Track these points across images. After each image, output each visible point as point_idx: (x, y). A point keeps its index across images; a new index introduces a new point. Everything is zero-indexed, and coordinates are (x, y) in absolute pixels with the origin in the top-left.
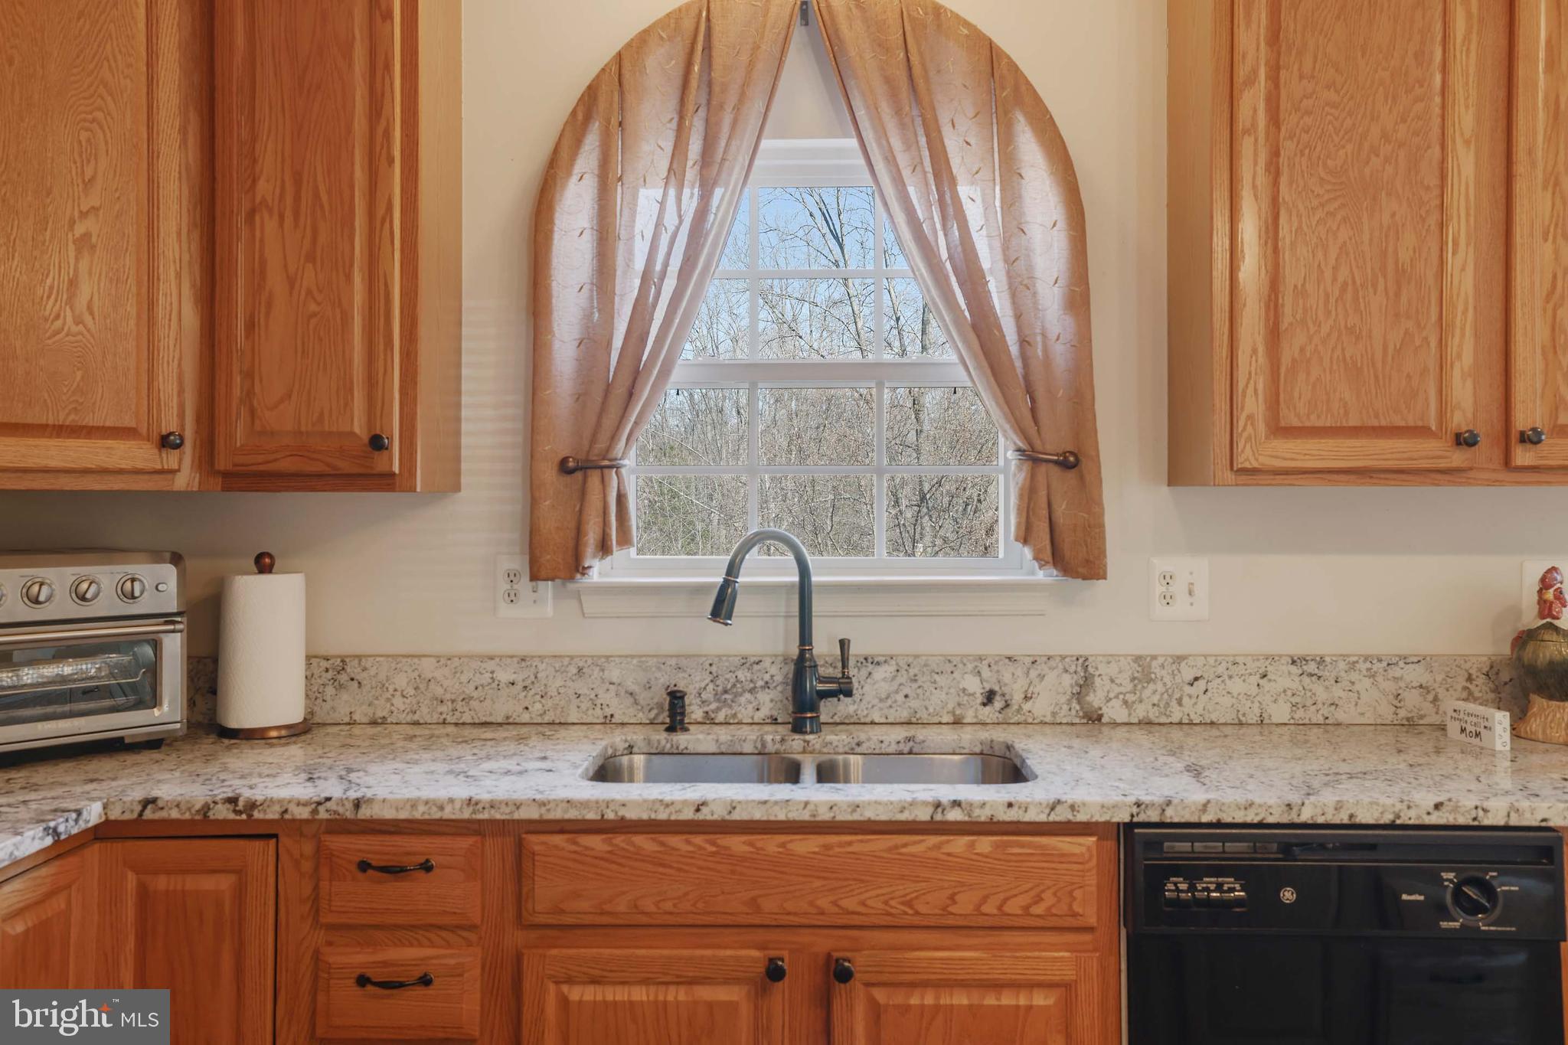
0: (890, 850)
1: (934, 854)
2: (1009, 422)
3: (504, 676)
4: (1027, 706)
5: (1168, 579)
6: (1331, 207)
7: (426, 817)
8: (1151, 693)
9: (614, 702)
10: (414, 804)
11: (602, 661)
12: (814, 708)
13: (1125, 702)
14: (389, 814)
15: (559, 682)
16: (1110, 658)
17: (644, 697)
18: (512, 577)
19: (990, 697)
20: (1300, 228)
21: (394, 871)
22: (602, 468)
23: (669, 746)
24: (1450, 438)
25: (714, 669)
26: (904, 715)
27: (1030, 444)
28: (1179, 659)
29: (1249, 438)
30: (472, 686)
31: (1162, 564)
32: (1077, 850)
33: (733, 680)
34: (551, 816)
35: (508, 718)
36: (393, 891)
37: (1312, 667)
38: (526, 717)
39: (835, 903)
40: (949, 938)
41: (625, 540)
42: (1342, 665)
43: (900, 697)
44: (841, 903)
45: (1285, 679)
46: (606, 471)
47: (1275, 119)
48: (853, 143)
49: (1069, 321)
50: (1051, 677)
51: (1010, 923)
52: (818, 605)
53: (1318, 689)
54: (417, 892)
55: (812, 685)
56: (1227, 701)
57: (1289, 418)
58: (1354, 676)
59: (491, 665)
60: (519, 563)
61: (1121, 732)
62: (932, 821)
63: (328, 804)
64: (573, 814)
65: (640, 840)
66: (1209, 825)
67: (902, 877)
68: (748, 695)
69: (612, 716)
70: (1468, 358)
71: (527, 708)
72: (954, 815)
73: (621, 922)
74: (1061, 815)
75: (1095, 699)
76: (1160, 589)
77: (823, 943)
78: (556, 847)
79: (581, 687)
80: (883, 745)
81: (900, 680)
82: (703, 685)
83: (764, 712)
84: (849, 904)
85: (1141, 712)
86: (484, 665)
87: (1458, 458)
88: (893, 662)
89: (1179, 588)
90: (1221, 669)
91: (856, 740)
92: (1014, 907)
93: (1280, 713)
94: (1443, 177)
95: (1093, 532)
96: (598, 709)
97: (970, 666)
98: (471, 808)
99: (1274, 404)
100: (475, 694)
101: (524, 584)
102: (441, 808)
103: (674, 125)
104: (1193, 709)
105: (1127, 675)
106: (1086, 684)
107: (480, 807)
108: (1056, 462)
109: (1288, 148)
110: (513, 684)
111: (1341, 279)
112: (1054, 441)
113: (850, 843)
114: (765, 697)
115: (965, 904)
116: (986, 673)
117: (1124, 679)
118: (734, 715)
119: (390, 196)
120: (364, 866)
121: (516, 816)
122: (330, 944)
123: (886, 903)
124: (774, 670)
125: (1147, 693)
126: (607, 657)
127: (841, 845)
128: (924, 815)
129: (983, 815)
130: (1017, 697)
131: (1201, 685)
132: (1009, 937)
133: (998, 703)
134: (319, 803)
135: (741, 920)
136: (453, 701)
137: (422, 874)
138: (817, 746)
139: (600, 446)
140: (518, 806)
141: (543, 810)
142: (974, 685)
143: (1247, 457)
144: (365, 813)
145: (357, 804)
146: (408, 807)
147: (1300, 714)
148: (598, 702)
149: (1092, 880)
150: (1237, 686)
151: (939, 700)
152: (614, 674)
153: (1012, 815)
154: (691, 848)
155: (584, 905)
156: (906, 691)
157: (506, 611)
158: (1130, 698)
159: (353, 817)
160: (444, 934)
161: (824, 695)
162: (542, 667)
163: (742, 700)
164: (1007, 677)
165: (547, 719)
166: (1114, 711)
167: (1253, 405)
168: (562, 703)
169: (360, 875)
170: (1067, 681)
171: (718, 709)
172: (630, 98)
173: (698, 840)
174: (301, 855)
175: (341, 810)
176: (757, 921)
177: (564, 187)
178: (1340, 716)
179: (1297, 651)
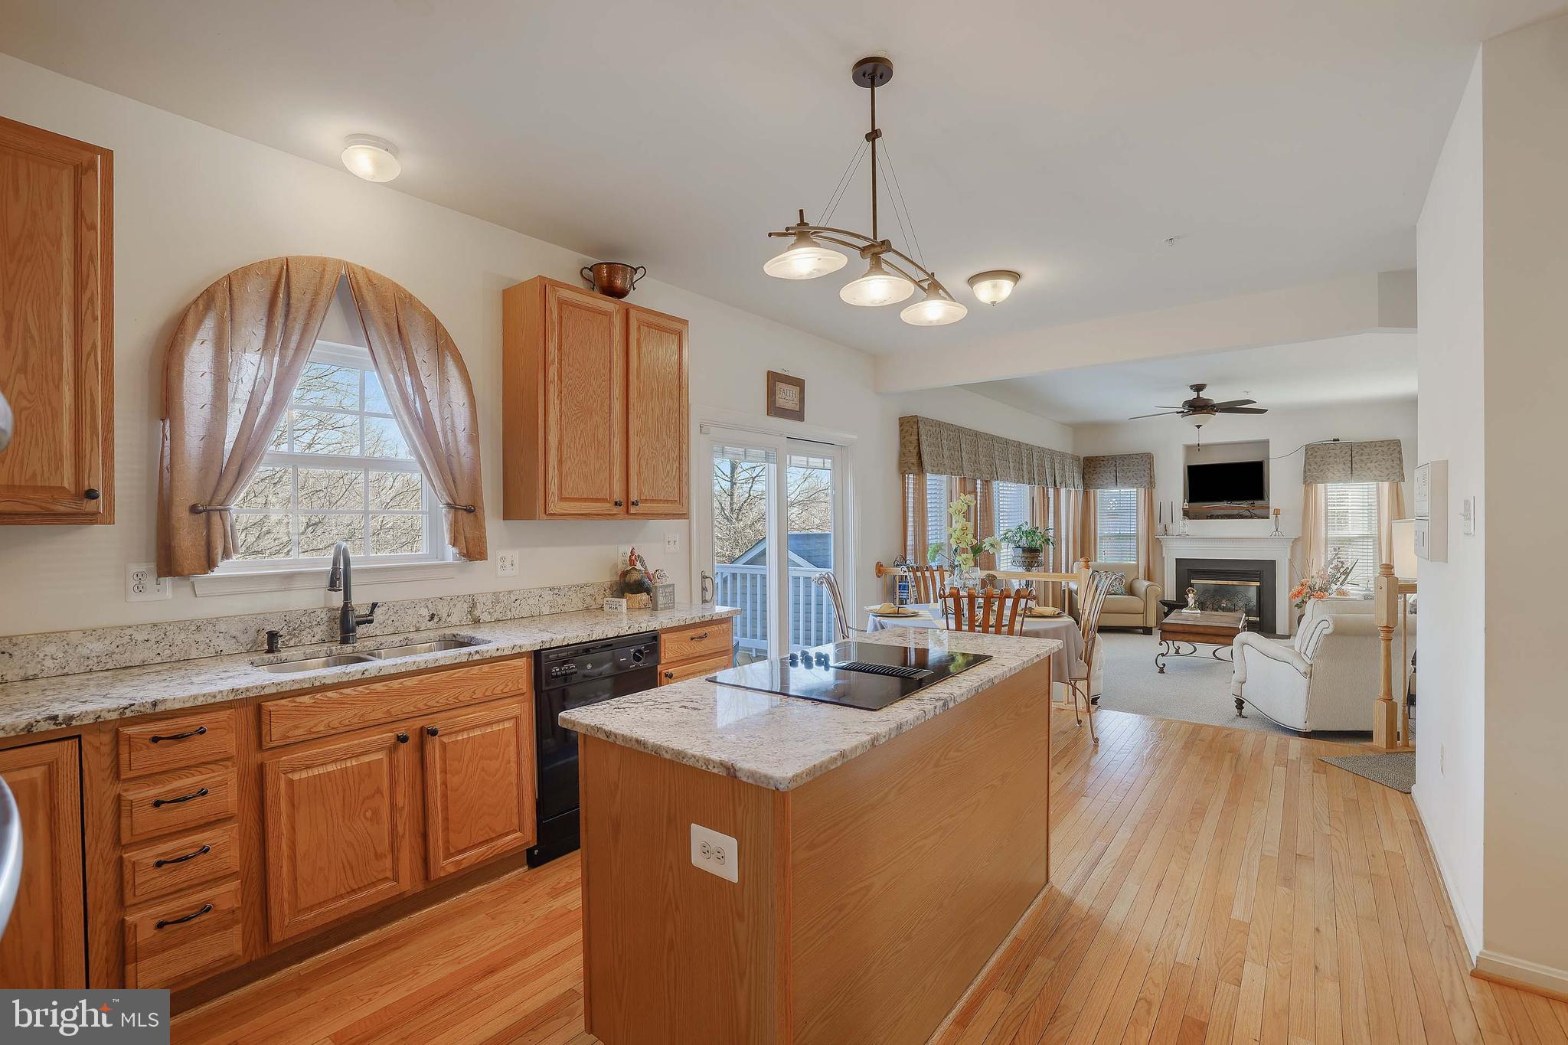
0: (448, 677)
1: (466, 675)
2: (444, 490)
3: (139, 637)
4: (448, 620)
5: (503, 559)
6: (578, 415)
7: (204, 703)
8: (499, 608)
9: (223, 643)
10: (196, 698)
11: (213, 622)
12: (354, 630)
13: (489, 613)
14: (177, 706)
15: (182, 636)
16: (483, 594)
17: (243, 638)
18: (139, 576)
19: (432, 617)
20: (568, 422)
21: (178, 738)
22: (220, 510)
23: (275, 659)
24: (613, 503)
25: (287, 618)
26: (392, 630)
27: (453, 500)
28: (510, 592)
29: (552, 502)
30: (114, 646)
31: (500, 554)
32: (520, 664)
33: (299, 623)
34: (284, 689)
35: (143, 662)
36: (177, 750)
37: (556, 591)
38: (159, 659)
39: (414, 707)
40: (470, 710)
41: (236, 551)
42: (567, 589)
43: (390, 622)
44: (428, 704)
45: (548, 596)
46: (222, 512)
47: (560, 379)
48: (367, 350)
49: (469, 447)
50: (459, 605)
51: (496, 698)
52: (353, 580)
53: (558, 599)
54: (196, 747)
55: (352, 620)
56: (527, 608)
57: (565, 494)
58: (570, 593)
59: (129, 631)
60: (149, 567)
61: (488, 625)
62: (468, 661)
63: (133, 708)
64: (295, 687)
65: (331, 694)
66: (565, 646)
67: (454, 688)
68: (308, 630)
69: (221, 651)
70: (618, 476)
71: (159, 654)
72: (477, 657)
73: (321, 735)
74: (517, 650)
75: (477, 613)
76: (500, 564)
77: (419, 723)
78: (283, 706)
79: (199, 637)
80: (393, 643)
81: (389, 614)
82: (281, 627)
83: (318, 637)
84: (432, 703)
85: (495, 616)
86: (123, 632)
87: (615, 510)
88: (386, 605)
89: (508, 564)
90: (525, 595)
91: (380, 643)
92: (497, 691)
93: (546, 610)
94: (610, 409)
95: (481, 541)
96: (211, 649)
97: (423, 604)
98: (234, 694)
99: (560, 488)
100: (117, 650)
101: (150, 581)
102: (215, 697)
103: (264, 323)
104: (515, 613)
105: (490, 601)
106: (474, 606)
107: (240, 692)
108: (465, 510)
109: (565, 391)
110: (147, 641)
111: (581, 443)
112: (464, 500)
113: (431, 677)
114: (317, 629)
115: (479, 694)
116: (430, 606)
117: (489, 603)
118: (300, 642)
119: (94, 340)
120: (155, 740)
121: (262, 693)
122: (126, 790)
123: (447, 700)
124: (323, 615)
125: (498, 608)
126: (217, 618)
127: (427, 679)
128: (464, 659)
129: (487, 655)
130: (445, 615)
131: (518, 602)
132: (493, 704)
133: (436, 619)
134: (126, 708)
135: (382, 721)
136: (98, 657)
137: (198, 737)
138: (360, 648)
139: (220, 497)
140: (263, 688)
141: (279, 687)
142: (425, 613)
143: (552, 509)
144: (160, 708)
145: (155, 704)
146: (192, 699)
147: (553, 610)
148: (212, 644)
149: (525, 676)
150: (531, 601)
151: (410, 621)
152: (223, 627)
153: (499, 654)
154: (356, 693)
155: (300, 731)
156: (393, 618)
157: (135, 597)
158: (491, 610)
159: (152, 711)
160: (209, 766)
161: (359, 623)
162: (168, 628)
163: (305, 633)
164: (440, 607)
165: (174, 659)
166: (485, 617)
167: (553, 488)
168: (185, 648)
169: (153, 745)
170: (466, 606)
171: (291, 639)
172: (237, 303)
173: (360, 688)
174: (101, 744)
175: (142, 709)
176: (390, 720)
177: (190, 345)
178: (566, 609)
179: (551, 586)
